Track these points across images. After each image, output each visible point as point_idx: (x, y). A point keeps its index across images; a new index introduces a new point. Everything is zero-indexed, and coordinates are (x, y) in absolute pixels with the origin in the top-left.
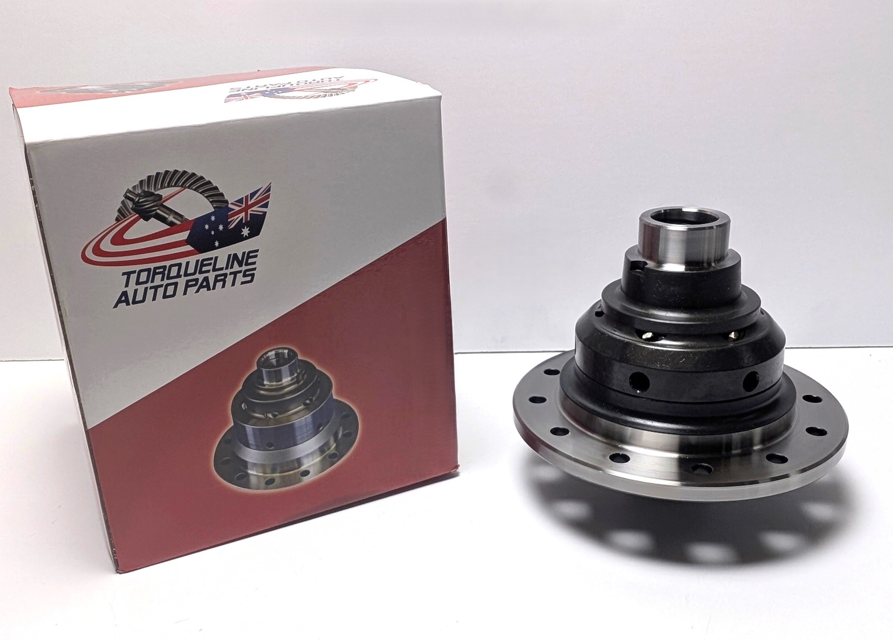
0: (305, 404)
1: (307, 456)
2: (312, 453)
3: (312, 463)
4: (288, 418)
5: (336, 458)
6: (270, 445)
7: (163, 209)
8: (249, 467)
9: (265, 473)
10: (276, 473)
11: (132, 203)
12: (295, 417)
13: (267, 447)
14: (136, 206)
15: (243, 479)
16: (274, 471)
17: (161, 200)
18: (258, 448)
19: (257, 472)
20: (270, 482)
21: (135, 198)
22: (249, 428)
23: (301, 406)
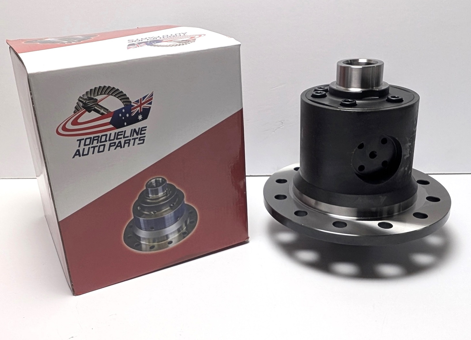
0: (171, 207)
1: (171, 233)
2: (174, 232)
3: (174, 237)
4: (162, 214)
5: (186, 234)
6: (152, 228)
7: (97, 106)
8: (141, 240)
9: (149, 243)
10: (155, 243)
11: (82, 103)
12: (165, 213)
13: (151, 230)
14: (84, 105)
15: (138, 246)
16: (154, 242)
17: (97, 101)
18: (146, 230)
19: (145, 242)
20: (152, 247)
21: (84, 101)
22: (141, 219)
23: (168, 207)
